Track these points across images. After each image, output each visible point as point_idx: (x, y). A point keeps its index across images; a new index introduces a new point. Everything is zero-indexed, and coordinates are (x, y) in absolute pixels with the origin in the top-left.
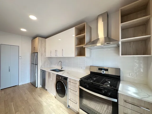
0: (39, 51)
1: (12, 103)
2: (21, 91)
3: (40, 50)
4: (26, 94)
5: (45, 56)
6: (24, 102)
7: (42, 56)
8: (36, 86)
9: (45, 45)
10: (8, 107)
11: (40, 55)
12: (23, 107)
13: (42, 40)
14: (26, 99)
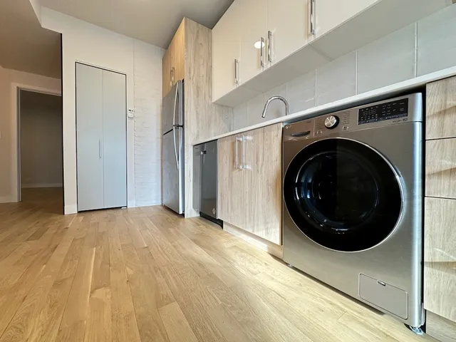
0: (190, 73)
1: (95, 249)
2: (131, 221)
3: (192, 73)
4: (147, 229)
5: (210, 97)
6: (135, 252)
7: (198, 96)
8: (181, 212)
9: (210, 54)
10: (77, 261)
11: (192, 93)
12: (131, 272)
13: (198, 32)
14: (146, 246)
